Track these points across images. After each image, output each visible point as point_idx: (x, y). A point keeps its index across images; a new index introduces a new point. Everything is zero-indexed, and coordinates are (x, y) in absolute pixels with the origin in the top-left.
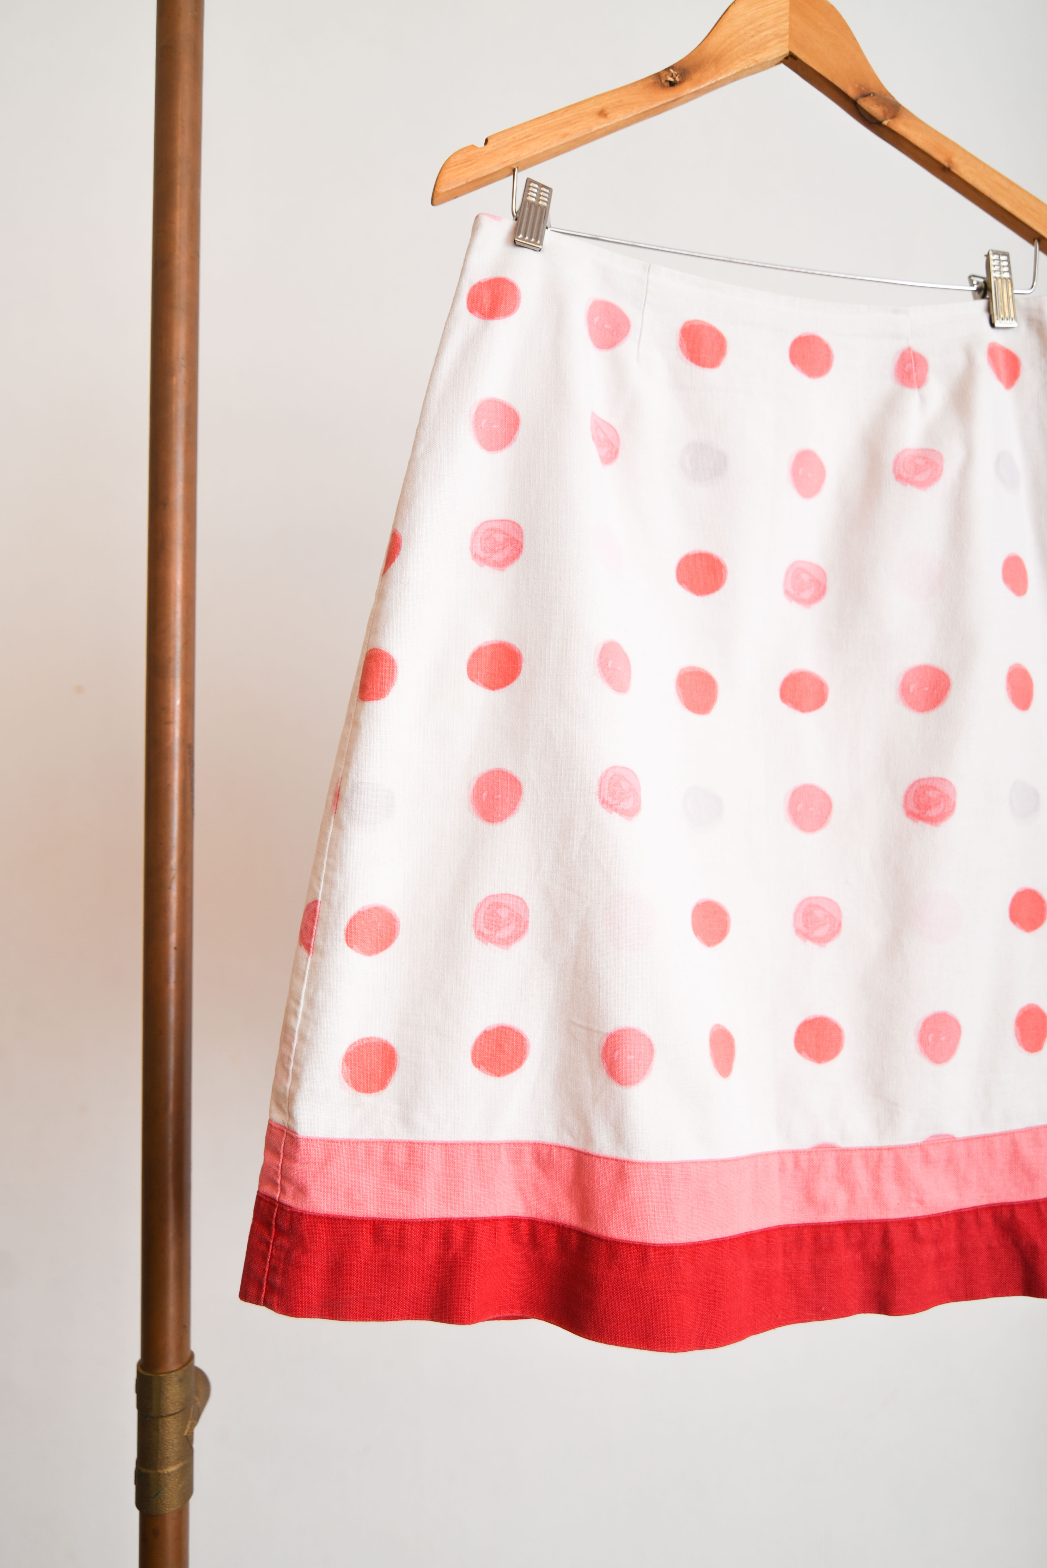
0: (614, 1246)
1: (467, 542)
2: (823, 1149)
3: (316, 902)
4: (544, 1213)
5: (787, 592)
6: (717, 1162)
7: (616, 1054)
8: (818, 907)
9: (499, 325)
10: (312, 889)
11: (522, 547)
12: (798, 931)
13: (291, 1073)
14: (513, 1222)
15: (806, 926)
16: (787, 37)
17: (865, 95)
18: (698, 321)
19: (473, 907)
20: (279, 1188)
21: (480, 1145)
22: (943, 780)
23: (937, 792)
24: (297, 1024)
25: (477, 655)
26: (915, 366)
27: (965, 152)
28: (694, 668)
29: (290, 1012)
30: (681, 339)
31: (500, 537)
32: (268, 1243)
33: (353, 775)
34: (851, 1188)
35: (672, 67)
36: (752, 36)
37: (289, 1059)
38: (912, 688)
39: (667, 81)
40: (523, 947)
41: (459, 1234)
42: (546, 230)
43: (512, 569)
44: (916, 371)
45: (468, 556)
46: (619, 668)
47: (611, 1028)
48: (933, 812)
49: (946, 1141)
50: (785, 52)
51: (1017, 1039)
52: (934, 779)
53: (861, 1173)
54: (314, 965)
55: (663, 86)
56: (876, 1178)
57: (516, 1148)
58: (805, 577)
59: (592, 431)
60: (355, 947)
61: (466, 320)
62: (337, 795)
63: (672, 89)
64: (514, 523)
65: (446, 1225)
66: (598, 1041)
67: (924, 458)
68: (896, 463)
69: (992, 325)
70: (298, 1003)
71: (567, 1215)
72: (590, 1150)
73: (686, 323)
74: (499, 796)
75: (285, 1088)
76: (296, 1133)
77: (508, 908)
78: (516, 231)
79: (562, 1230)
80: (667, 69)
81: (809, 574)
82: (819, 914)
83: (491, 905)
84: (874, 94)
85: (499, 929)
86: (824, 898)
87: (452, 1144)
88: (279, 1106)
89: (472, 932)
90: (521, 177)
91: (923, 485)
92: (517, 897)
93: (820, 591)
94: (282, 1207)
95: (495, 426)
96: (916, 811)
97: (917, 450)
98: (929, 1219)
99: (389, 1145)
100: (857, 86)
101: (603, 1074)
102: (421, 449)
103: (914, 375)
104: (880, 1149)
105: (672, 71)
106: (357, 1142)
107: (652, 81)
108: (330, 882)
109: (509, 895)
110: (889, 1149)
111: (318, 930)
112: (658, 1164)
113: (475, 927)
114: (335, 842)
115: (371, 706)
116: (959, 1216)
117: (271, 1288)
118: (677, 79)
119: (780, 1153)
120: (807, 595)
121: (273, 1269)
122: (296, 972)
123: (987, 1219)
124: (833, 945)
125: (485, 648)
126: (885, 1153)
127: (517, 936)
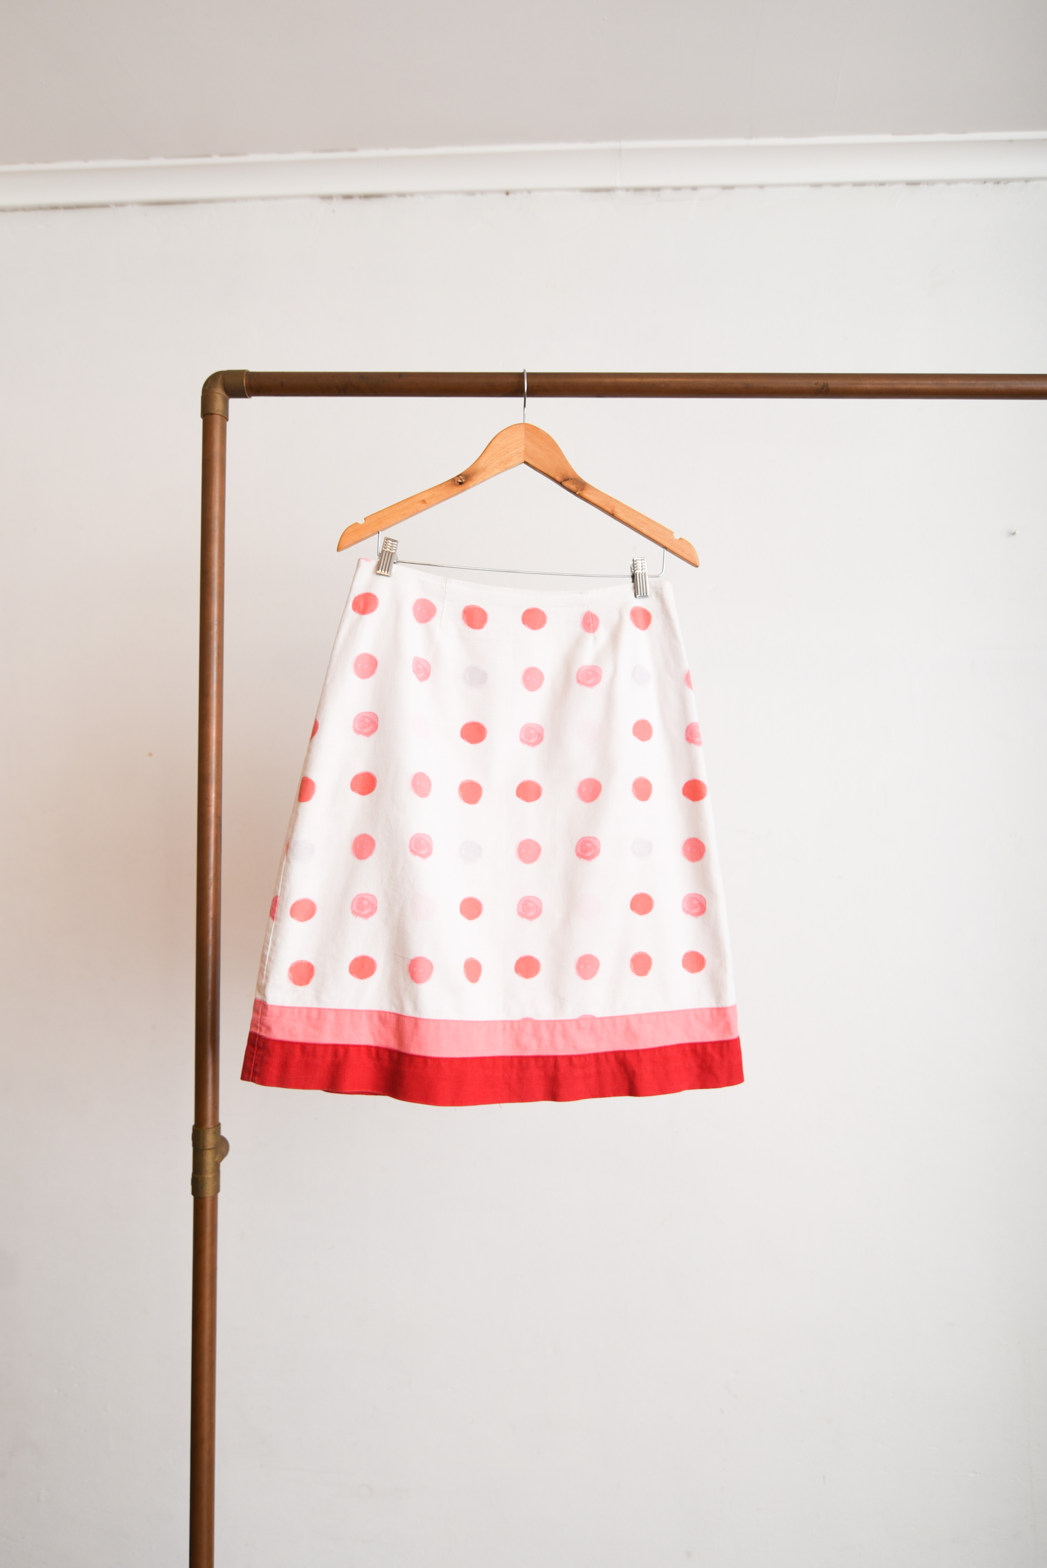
0: (412, 1057)
1: (351, 724)
2: (526, 1020)
3: (277, 896)
4: (382, 1044)
5: (522, 740)
6: (465, 1022)
7: (415, 969)
8: (530, 901)
9: (368, 618)
10: (276, 891)
11: (377, 726)
12: (519, 913)
13: (265, 976)
14: (368, 1048)
15: (524, 911)
16: (523, 453)
17: (566, 480)
18: (473, 605)
19: (351, 900)
20: (259, 1029)
21: (352, 1011)
22: (594, 838)
23: (591, 844)
24: (268, 954)
25: (356, 778)
26: (592, 620)
27: (623, 505)
28: (470, 780)
29: (265, 948)
30: (463, 616)
31: (367, 721)
32: (253, 1054)
33: (294, 837)
34: (539, 1039)
35: (461, 475)
36: (504, 455)
37: (264, 969)
38: (584, 790)
39: (458, 482)
40: (374, 919)
41: (341, 1051)
42: (394, 564)
43: (373, 736)
44: (592, 623)
45: (352, 730)
46: (424, 785)
47: (412, 957)
48: (588, 854)
49: (592, 1019)
50: (523, 461)
51: (632, 969)
52: (590, 837)
53: (545, 1033)
54: (276, 926)
55: (456, 485)
56: (552, 1035)
57: (370, 1013)
58: (532, 732)
59: (413, 668)
60: (295, 918)
61: (352, 615)
62: (288, 846)
63: (461, 486)
64: (374, 714)
65: (335, 1047)
66: (407, 963)
67: (593, 671)
68: (578, 673)
69: (636, 597)
70: (268, 943)
71: (393, 1044)
72: (403, 1014)
73: (466, 607)
74: (365, 847)
75: (262, 983)
76: (266, 1003)
77: (368, 900)
78: (378, 568)
79: (390, 1052)
80: (458, 476)
81: (535, 730)
82: (531, 905)
83: (359, 899)
84: (571, 479)
85: (363, 910)
86: (534, 897)
87: (339, 1010)
88: (259, 991)
89: (350, 911)
90: (383, 535)
91: (591, 685)
92: (372, 895)
93: (540, 738)
94: (260, 1037)
95: (366, 666)
96: (581, 853)
97: (590, 666)
98: (579, 1056)
99: (309, 1010)
100: (562, 475)
101: (409, 978)
102: (329, 680)
103: (591, 625)
104: (555, 1021)
105: (461, 477)
106: (295, 1008)
107: (450, 483)
108: (283, 887)
109: (368, 894)
110: (559, 1021)
111: (278, 910)
112: (434, 1020)
113: (352, 909)
114: (286, 868)
115: (304, 805)
116: (597, 1056)
117: (255, 1073)
118: (464, 481)
119: (504, 1022)
120: (533, 741)
121: (256, 1065)
122: (268, 929)
123: (612, 1058)
124: (537, 921)
125: (360, 775)
126: (557, 1023)
127: (372, 913)
